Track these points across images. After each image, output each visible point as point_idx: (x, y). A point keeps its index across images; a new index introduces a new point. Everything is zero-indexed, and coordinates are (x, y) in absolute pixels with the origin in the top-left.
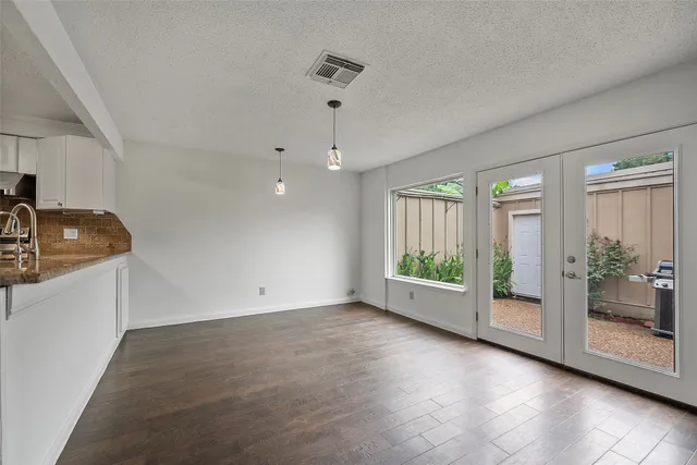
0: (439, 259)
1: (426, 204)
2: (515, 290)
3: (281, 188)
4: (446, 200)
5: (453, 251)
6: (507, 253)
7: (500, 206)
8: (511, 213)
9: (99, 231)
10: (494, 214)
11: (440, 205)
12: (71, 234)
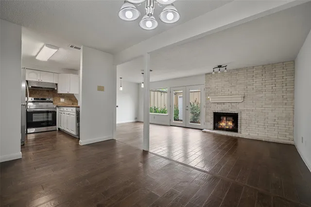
0: (159, 109)
1: (156, 93)
2: (179, 119)
3: (121, 89)
4: (161, 92)
5: (163, 107)
6: (177, 108)
7: (176, 94)
8: (179, 96)
9: (70, 100)
10: (174, 96)
11: (159, 93)
12: (62, 100)
